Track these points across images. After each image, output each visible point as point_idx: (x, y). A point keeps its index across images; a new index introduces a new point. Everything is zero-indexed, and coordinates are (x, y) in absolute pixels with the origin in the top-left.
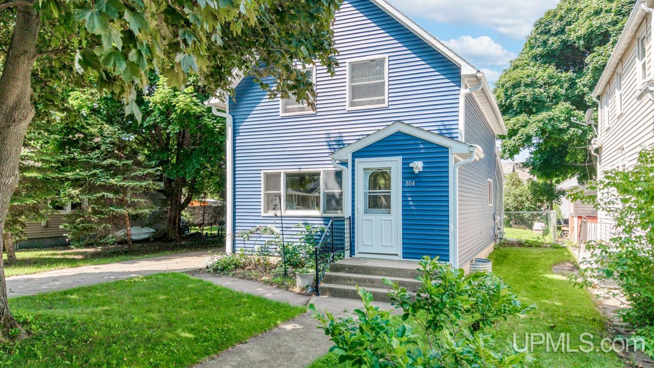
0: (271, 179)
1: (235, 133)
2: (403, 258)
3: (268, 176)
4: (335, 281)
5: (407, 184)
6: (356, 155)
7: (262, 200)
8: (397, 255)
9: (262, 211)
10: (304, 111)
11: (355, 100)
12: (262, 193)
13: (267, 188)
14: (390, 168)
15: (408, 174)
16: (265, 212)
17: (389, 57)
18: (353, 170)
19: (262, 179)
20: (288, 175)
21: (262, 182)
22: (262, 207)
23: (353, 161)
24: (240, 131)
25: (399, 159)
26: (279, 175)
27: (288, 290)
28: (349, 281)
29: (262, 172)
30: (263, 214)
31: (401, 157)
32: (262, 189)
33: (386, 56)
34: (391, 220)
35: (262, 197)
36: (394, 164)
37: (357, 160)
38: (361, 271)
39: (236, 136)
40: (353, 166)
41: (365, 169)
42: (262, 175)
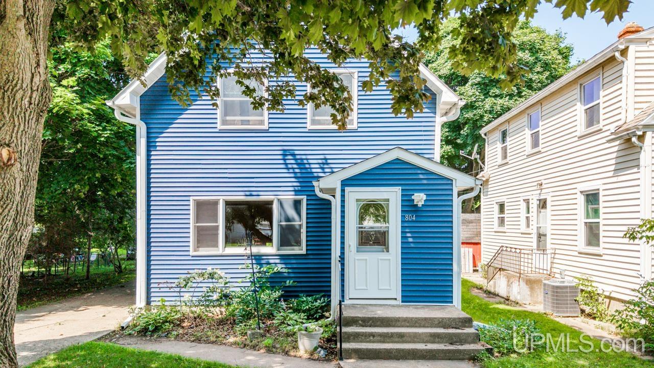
0: (205, 209)
1: (150, 146)
2: (402, 302)
3: (199, 205)
4: (354, 339)
5: (407, 219)
6: (346, 183)
7: (191, 235)
8: (396, 299)
9: (191, 249)
10: (249, 125)
11: (317, 118)
12: (191, 226)
13: (198, 219)
14: (388, 200)
15: (409, 207)
16: (195, 251)
17: (359, 72)
18: (343, 201)
19: (191, 207)
20: (228, 203)
21: (191, 212)
22: (191, 244)
23: (343, 191)
24: (157, 144)
25: (398, 190)
26: (216, 203)
27: (288, 355)
28: (371, 338)
29: (191, 198)
30: (192, 253)
31: (400, 188)
32: (191, 221)
33: (356, 70)
34: (389, 260)
35: (191, 230)
36: (392, 196)
37: (347, 189)
38: (379, 323)
39: (151, 151)
40: (343, 196)
41: (358, 200)
42: (191, 203)
